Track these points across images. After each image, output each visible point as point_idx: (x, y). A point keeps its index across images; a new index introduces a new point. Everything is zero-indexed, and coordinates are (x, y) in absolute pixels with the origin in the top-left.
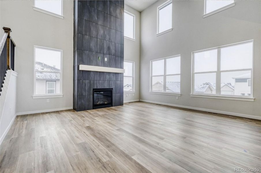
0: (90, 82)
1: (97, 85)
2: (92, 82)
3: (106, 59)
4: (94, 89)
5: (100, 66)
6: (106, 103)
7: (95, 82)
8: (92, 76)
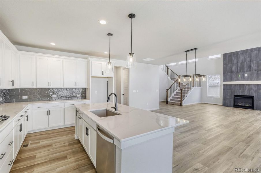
0: (232, 91)
1: (237, 92)
2: (233, 91)
3: (246, 75)
4: (234, 95)
5: (240, 81)
6: (247, 106)
7: (236, 91)
8: (233, 87)
